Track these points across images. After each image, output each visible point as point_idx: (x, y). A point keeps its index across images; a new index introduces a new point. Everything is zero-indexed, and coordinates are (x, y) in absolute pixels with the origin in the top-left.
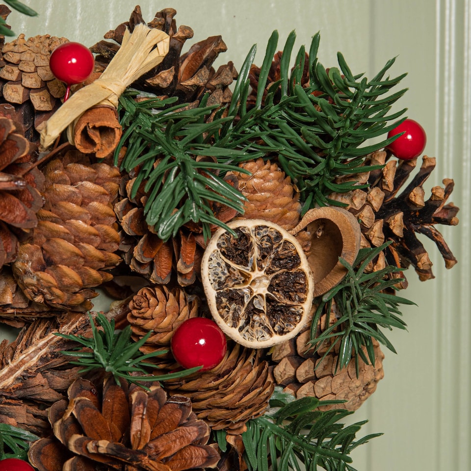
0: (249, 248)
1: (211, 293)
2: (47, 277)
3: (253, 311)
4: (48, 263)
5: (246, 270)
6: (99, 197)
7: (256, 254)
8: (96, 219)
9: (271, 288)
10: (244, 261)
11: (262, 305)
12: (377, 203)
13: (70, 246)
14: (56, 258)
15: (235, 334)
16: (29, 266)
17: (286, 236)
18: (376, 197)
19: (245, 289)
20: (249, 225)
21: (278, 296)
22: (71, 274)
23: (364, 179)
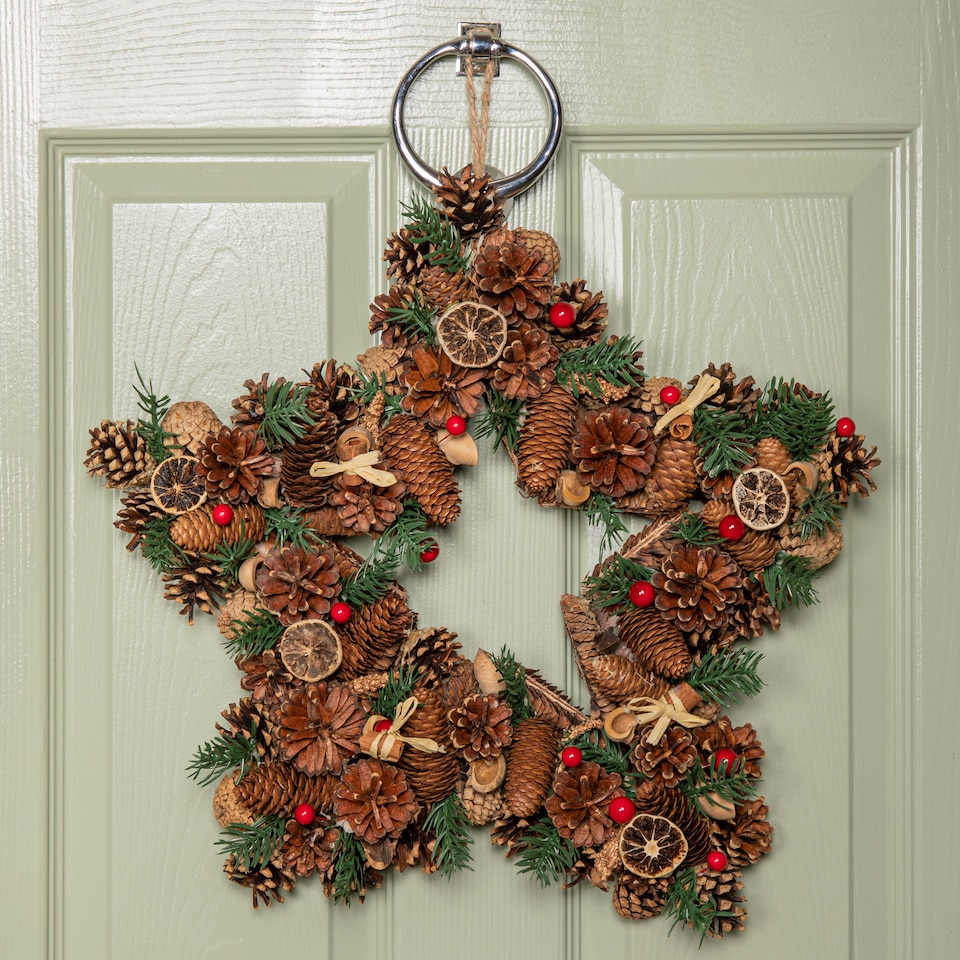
0: (757, 482)
1: (737, 504)
2: (658, 495)
3: (758, 512)
4: (659, 489)
5: (755, 492)
6: (684, 457)
7: (760, 485)
8: (683, 468)
9: (768, 501)
10: (754, 489)
11: (763, 509)
12: (829, 459)
13: (670, 481)
14: (663, 486)
15: (749, 523)
16: (650, 490)
17: (775, 476)
18: (829, 456)
19: (754, 502)
20: (756, 471)
21: (771, 505)
22: (670, 494)
23: (825, 447)
